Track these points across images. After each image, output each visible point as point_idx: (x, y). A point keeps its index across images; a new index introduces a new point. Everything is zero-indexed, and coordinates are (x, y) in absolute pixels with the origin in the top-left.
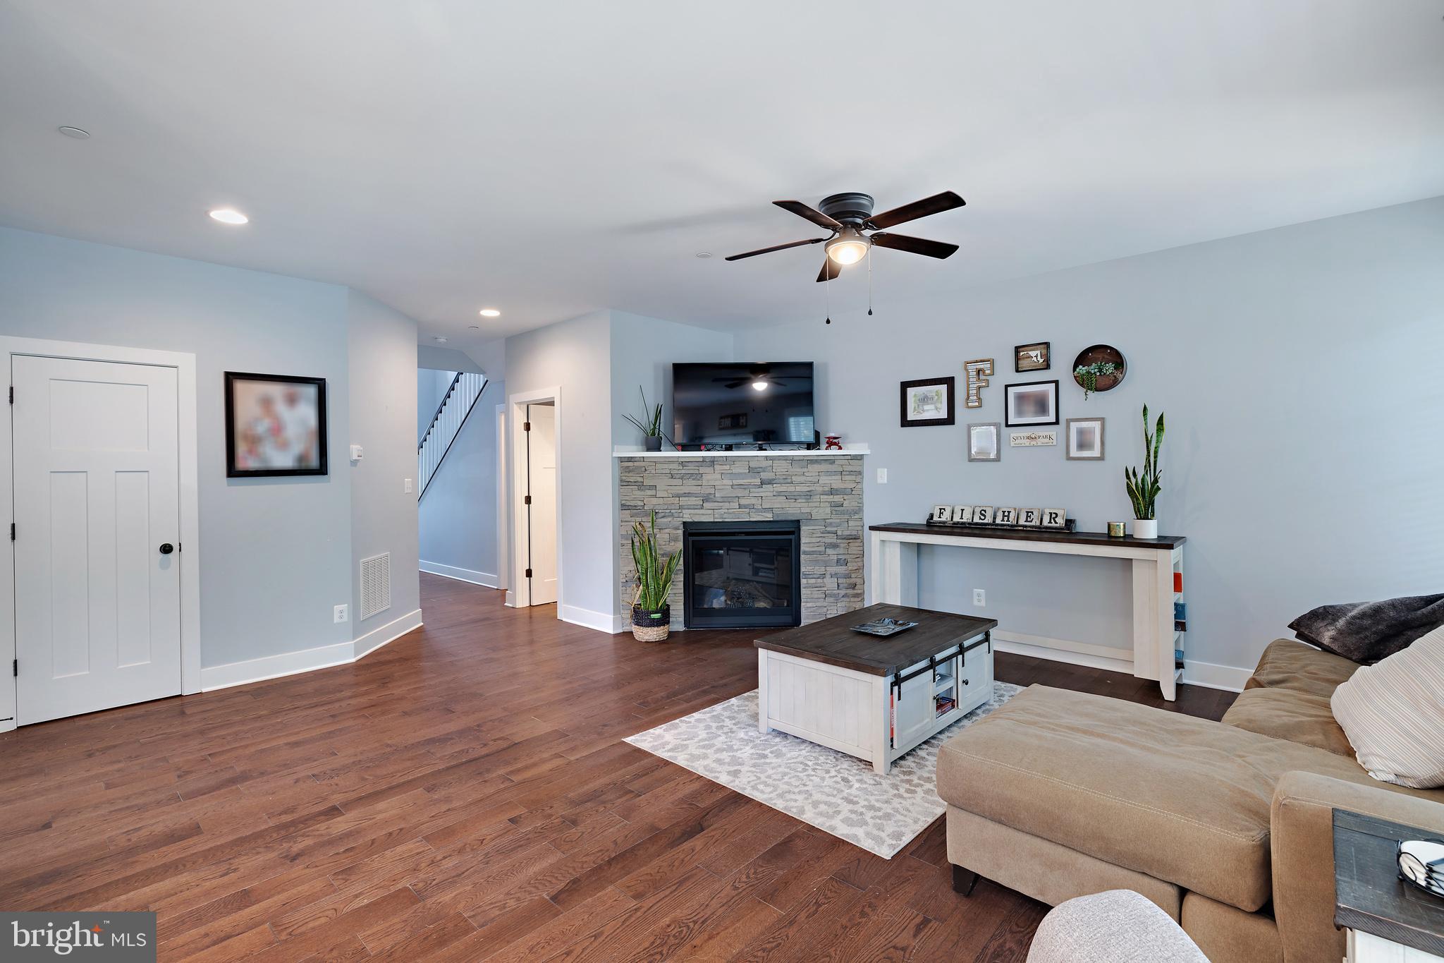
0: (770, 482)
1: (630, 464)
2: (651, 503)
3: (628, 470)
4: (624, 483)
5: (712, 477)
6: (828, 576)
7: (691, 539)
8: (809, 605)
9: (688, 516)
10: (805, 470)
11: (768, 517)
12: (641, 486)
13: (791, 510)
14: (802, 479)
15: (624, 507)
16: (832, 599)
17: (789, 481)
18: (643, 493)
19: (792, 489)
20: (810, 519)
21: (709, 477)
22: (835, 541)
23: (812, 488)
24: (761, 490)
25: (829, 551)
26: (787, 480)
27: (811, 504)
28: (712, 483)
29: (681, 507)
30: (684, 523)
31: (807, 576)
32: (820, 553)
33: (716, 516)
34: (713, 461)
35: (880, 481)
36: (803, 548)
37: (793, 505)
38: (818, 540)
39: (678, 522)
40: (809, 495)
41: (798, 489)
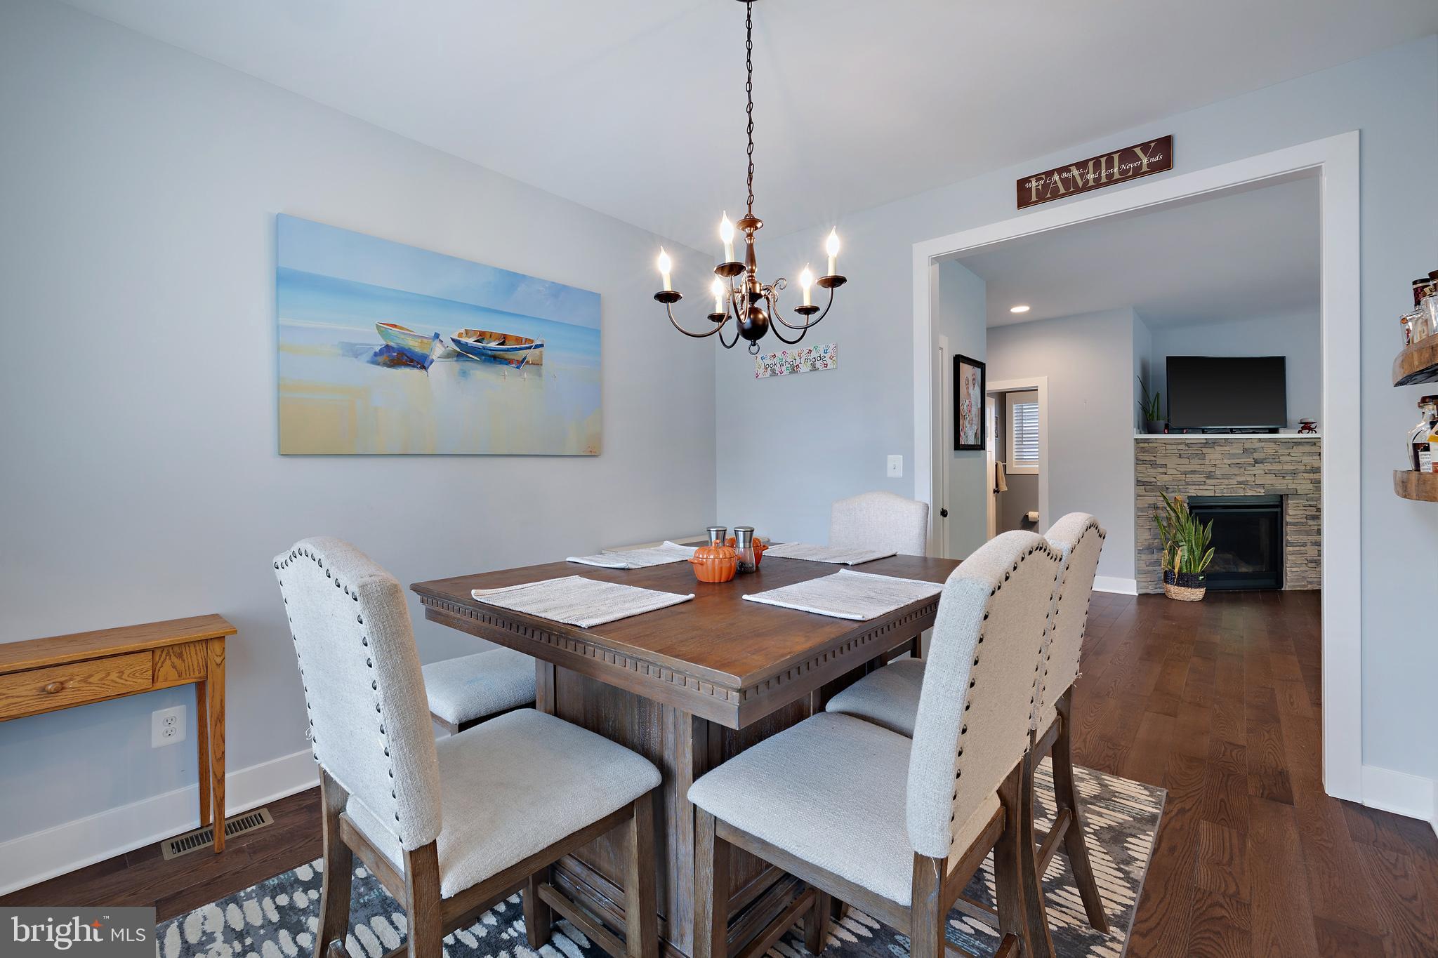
0: (1262, 461)
1: (1146, 445)
2: (1162, 480)
3: (1143, 450)
4: (1138, 461)
5: (1214, 455)
6: (1309, 544)
7: (1194, 511)
8: (1294, 569)
9: (1193, 491)
10: (1290, 451)
11: (1262, 492)
12: (1153, 464)
13: (1281, 485)
14: (1289, 459)
15: (1139, 483)
16: (1313, 565)
17: (1277, 460)
18: (1155, 471)
19: (1279, 467)
20: (1295, 494)
21: (1212, 457)
22: (1315, 513)
23: (1297, 467)
24: (1254, 468)
25: (1311, 522)
26: (1276, 459)
27: (1295, 481)
28: (1213, 462)
29: (1187, 484)
30: (1189, 497)
31: (1292, 544)
32: (1302, 524)
33: (1217, 491)
34: (1214, 443)
36: (1288, 519)
37: (1282, 481)
38: (1302, 512)
39: (1185, 497)
40: (1294, 473)
41: (1285, 467)
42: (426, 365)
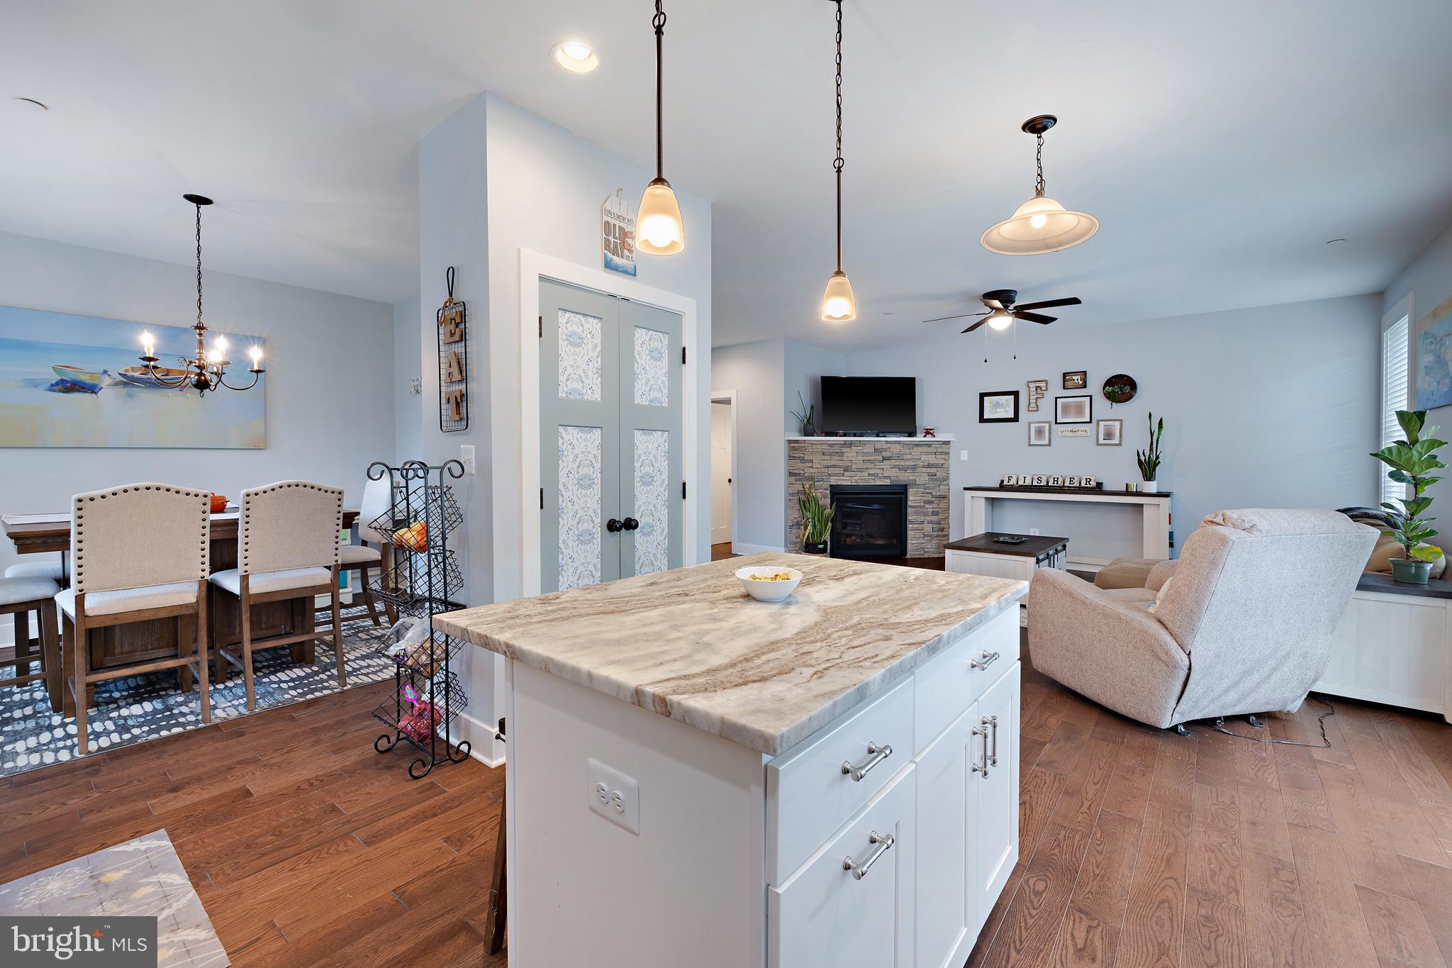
0: (889, 459)
1: (796, 445)
2: (809, 472)
3: (794, 449)
4: (791, 458)
5: (850, 454)
6: (926, 523)
7: (835, 496)
8: (913, 542)
9: (834, 481)
10: (911, 451)
11: (888, 482)
12: (803, 460)
13: (903, 477)
14: (910, 457)
15: (791, 474)
16: (928, 538)
17: (901, 458)
18: (803, 465)
19: (903, 464)
20: (915, 484)
21: (849, 454)
22: (931, 499)
23: (917, 463)
24: (882, 464)
25: (927, 506)
26: (899, 457)
27: (915, 474)
28: (850, 459)
29: (829, 475)
30: (831, 486)
31: (912, 523)
32: (921, 507)
33: (853, 481)
34: (851, 444)
35: (963, 458)
36: (909, 503)
37: (904, 474)
38: (921, 498)
39: (827, 485)
40: (914, 468)
41: (907, 463)
42: (96, 390)
